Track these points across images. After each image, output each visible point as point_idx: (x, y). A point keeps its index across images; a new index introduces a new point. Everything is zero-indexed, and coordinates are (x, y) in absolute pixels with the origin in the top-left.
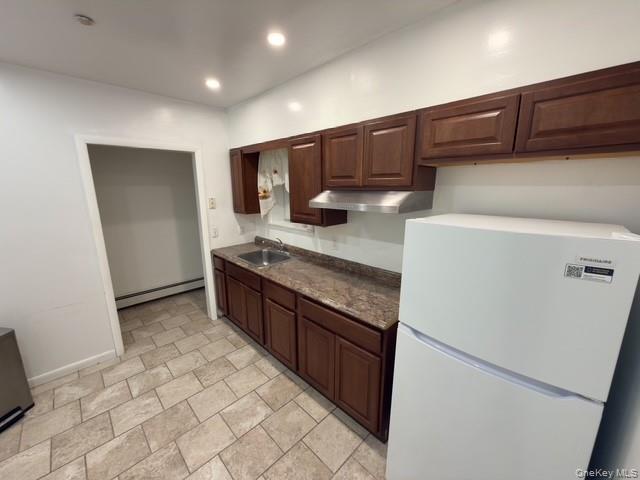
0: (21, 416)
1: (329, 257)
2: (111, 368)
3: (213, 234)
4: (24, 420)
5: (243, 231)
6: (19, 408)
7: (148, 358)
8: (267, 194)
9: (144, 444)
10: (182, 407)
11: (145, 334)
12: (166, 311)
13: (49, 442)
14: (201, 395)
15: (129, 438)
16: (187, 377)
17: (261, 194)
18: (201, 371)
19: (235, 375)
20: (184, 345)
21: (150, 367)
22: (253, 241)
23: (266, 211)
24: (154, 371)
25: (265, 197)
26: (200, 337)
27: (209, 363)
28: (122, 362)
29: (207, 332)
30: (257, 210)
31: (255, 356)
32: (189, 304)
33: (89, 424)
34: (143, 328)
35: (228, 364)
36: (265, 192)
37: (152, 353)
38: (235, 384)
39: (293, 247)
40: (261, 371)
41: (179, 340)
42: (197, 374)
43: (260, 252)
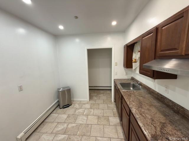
0: (69, 106)
1: (161, 95)
2: (85, 104)
3: (115, 74)
4: (69, 107)
5: (127, 74)
6: (69, 105)
7: (92, 105)
8: (136, 61)
9: (77, 130)
10: (90, 126)
11: (95, 98)
12: (103, 93)
13: (68, 115)
14: (96, 126)
15: (77, 125)
16: (96, 117)
17: (134, 61)
18: (100, 117)
19: (108, 126)
20: (101, 106)
21: (91, 108)
22: (131, 78)
23: (135, 67)
24: (91, 110)
25: (135, 62)
26: (106, 105)
27: (103, 116)
28: (87, 103)
29: (109, 105)
30: (131, 67)
31: (118, 123)
32: (109, 94)
33: (74, 116)
34: (96, 96)
35: (108, 120)
36: (135, 60)
37: (94, 104)
38: (106, 130)
39: (144, 85)
40: (117, 132)
41: (101, 104)
42: (99, 117)
43: (130, 84)
